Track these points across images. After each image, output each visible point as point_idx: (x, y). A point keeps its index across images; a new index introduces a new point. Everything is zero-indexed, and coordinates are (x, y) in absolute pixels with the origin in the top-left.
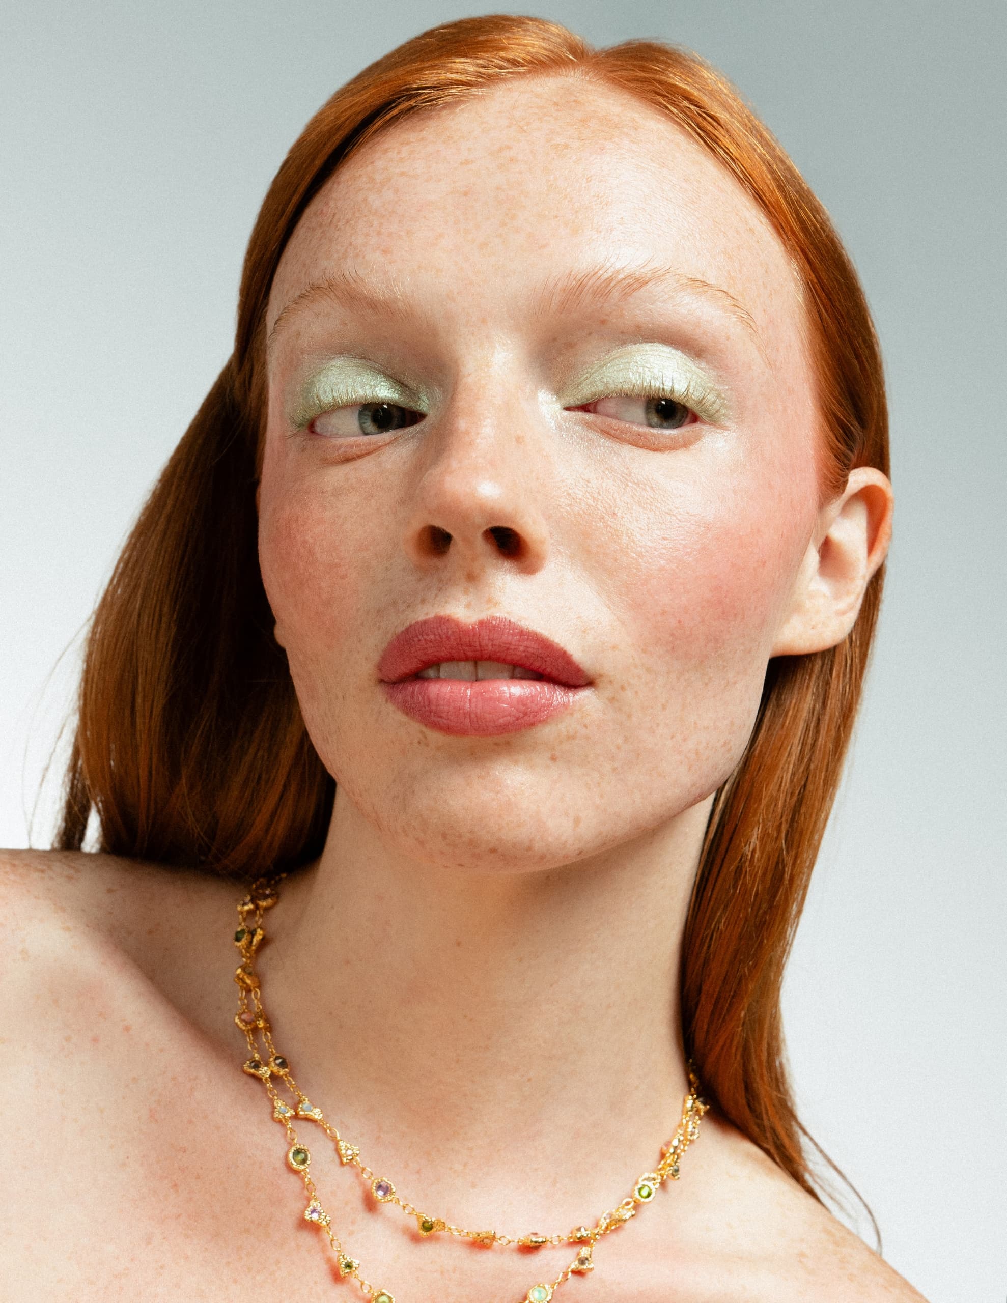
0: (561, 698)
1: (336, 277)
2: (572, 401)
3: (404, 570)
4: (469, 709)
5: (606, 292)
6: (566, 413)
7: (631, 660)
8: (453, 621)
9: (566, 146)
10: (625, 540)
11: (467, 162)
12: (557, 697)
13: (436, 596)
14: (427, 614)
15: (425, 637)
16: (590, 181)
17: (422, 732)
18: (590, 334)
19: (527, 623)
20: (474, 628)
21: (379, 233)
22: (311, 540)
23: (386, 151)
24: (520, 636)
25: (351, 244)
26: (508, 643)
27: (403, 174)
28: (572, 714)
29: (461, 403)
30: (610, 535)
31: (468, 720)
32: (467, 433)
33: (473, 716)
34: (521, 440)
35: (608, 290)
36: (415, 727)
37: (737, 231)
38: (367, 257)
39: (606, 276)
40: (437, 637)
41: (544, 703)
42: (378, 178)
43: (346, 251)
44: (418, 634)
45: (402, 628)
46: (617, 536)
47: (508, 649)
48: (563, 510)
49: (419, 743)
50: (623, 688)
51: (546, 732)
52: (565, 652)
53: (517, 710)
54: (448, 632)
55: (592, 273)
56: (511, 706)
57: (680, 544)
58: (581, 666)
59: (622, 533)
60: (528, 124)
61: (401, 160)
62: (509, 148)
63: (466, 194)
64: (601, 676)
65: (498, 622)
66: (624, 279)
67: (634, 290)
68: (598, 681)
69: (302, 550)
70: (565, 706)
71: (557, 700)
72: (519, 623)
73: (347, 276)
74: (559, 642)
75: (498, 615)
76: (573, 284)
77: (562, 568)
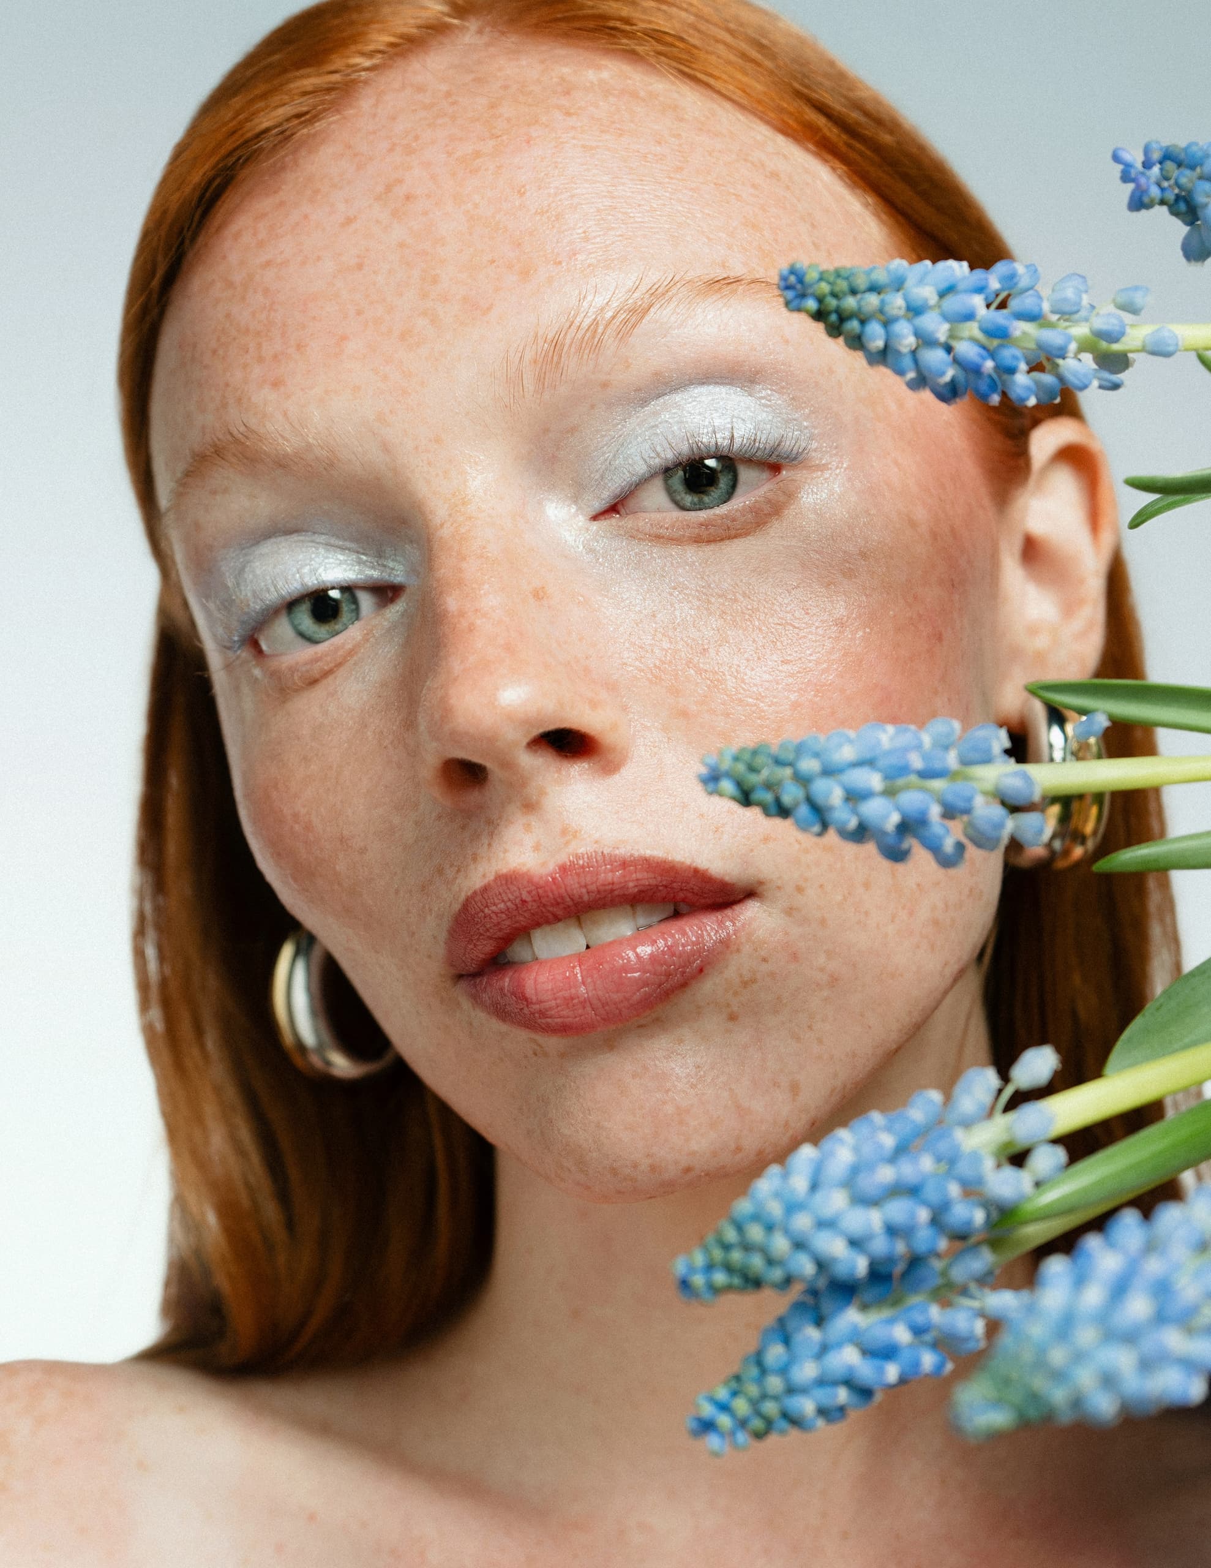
0: (715, 934)
1: (221, 437)
2: (598, 505)
3: (439, 817)
4: (586, 995)
5: (596, 343)
6: (595, 526)
7: (797, 846)
8: (523, 875)
9: (477, 154)
10: (731, 683)
11: (349, 221)
12: (709, 935)
13: (490, 845)
14: (484, 876)
15: (494, 908)
16: (524, 193)
17: (535, 1041)
18: (593, 407)
19: (629, 848)
20: (554, 879)
21: (261, 360)
22: (303, 811)
23: (237, 236)
24: (624, 869)
25: (227, 385)
26: (609, 884)
27: (268, 264)
28: (738, 950)
29: (443, 571)
30: (709, 682)
31: (589, 1009)
32: (462, 614)
33: (595, 1002)
34: (541, 594)
35: (597, 339)
36: (522, 1035)
37: (754, 186)
38: (253, 399)
39: (587, 322)
40: (509, 904)
41: (691, 950)
42: (237, 278)
43: (224, 397)
44: (482, 907)
45: (457, 907)
46: (718, 680)
47: (612, 891)
48: (632, 668)
49: (535, 1054)
50: (800, 889)
51: (709, 987)
52: (696, 871)
53: (655, 974)
54: (521, 894)
55: (568, 324)
56: (645, 972)
57: (810, 661)
58: (727, 879)
59: (724, 675)
60: (417, 138)
61: (261, 244)
62: (400, 181)
63: (360, 267)
64: (761, 883)
65: (586, 859)
66: (613, 317)
67: (634, 326)
68: (760, 890)
69: (297, 827)
70: (725, 943)
71: (711, 938)
72: (617, 852)
73: (235, 432)
74: (683, 860)
75: (582, 850)
76: (545, 349)
77: (655, 750)
